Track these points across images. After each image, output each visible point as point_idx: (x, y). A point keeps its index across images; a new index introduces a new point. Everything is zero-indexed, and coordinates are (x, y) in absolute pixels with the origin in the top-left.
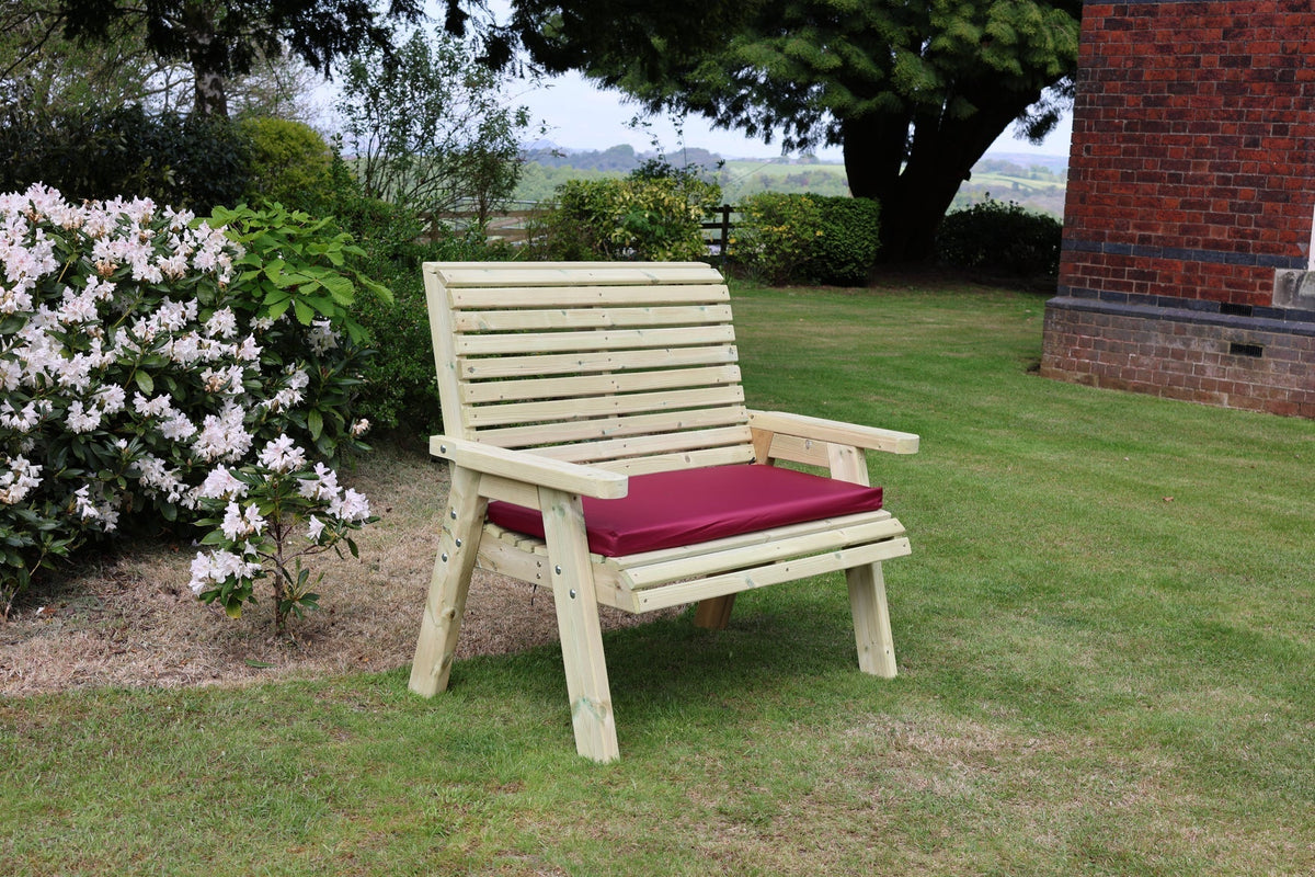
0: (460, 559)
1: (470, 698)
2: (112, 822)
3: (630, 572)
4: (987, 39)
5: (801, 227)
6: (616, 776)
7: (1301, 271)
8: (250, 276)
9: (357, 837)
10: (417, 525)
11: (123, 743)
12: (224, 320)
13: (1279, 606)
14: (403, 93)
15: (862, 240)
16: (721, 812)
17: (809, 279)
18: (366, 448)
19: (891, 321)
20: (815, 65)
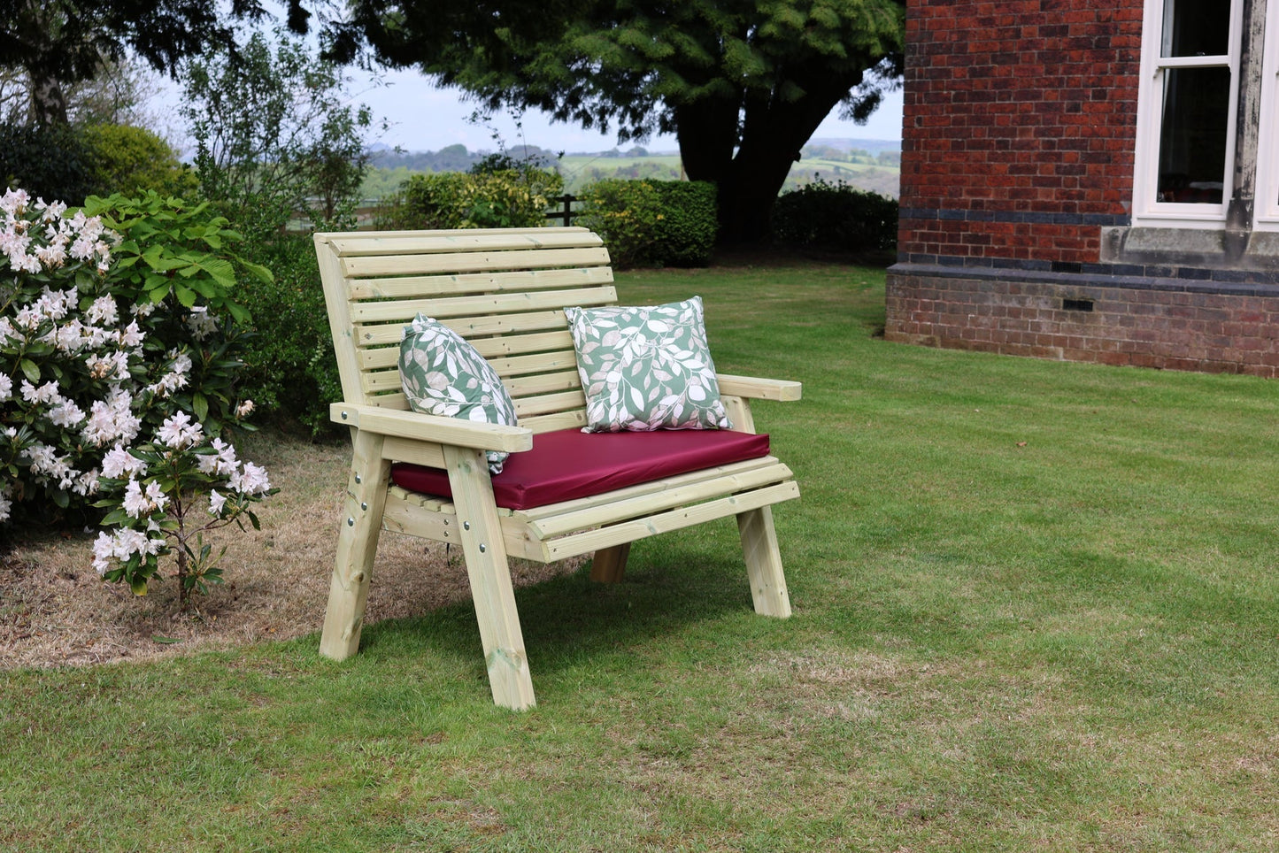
0: (367, 522)
1: (381, 660)
2: (41, 795)
3: (539, 523)
4: (812, 23)
5: (642, 211)
6: (534, 722)
7: (1125, 228)
8: (129, 262)
9: (290, 793)
10: (306, 502)
11: (41, 721)
12: (105, 307)
13: (1140, 534)
14: (245, 95)
15: (700, 222)
16: (642, 748)
17: (653, 262)
18: (252, 429)
19: (736, 298)
20: (649, 54)
